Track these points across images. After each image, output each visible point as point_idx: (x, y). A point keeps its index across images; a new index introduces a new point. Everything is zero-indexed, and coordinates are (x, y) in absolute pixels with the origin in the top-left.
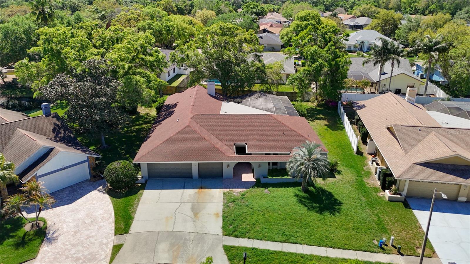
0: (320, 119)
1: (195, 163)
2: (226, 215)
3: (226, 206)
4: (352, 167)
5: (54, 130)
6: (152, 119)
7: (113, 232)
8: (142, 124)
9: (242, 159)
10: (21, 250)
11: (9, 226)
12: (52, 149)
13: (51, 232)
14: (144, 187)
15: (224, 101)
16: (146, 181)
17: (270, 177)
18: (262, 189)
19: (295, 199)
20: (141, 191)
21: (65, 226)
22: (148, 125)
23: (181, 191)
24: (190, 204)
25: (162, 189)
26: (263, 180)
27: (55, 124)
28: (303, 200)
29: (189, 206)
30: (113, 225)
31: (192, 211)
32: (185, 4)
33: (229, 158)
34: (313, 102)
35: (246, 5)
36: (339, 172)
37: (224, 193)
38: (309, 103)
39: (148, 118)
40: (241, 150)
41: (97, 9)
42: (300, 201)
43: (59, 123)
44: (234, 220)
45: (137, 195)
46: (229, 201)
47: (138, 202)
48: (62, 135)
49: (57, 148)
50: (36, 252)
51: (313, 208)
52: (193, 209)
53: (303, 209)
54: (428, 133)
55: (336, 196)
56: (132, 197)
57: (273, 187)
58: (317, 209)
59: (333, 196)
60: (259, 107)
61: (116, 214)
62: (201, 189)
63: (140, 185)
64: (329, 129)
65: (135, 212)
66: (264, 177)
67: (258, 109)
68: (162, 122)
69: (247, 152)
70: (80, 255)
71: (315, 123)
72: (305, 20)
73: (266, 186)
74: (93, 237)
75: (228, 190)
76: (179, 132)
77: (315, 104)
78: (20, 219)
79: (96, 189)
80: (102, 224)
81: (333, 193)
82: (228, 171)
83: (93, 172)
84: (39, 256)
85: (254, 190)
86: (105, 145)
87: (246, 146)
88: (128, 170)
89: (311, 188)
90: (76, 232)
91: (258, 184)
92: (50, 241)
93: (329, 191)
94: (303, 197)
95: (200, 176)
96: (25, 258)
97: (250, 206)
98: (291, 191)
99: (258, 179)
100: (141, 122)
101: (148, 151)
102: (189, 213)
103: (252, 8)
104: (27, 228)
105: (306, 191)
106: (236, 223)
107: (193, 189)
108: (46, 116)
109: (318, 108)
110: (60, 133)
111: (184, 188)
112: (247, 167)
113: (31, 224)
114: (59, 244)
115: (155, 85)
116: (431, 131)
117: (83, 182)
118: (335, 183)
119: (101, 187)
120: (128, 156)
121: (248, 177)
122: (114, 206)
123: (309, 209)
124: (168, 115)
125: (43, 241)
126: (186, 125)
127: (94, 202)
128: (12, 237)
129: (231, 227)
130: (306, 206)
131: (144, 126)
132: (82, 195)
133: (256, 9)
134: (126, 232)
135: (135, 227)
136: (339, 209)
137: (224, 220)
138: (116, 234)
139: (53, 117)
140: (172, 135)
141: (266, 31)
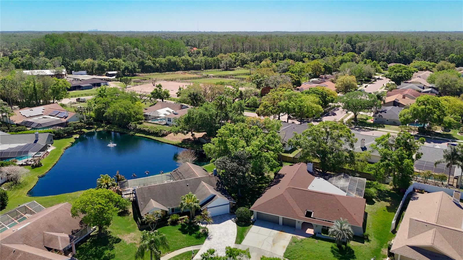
0: (385, 201)
1: (281, 217)
2: (288, 248)
3: (290, 243)
4: (380, 240)
5: (217, 183)
6: (270, 180)
7: (234, 242)
9: (308, 220)
10: (198, 240)
11: (194, 228)
12: (215, 196)
13: (210, 235)
14: (253, 223)
15: (317, 176)
16: (255, 220)
17: (323, 234)
18: (315, 240)
19: (330, 249)
20: (251, 225)
21: (215, 234)
22: (267, 184)
23: (271, 230)
24: (273, 238)
25: (262, 227)
26: (317, 235)
27: (218, 181)
28: (334, 251)
29: (272, 239)
30: (235, 239)
31: (273, 242)
32: (334, 62)
33: (301, 218)
34: (391, 185)
35: (390, 69)
36: (369, 241)
37: (292, 237)
38: (388, 185)
39: (268, 179)
40: (309, 214)
41: (258, 76)
42: (332, 251)
43: (219, 180)
44: (291, 251)
45: (249, 227)
46: (293, 241)
47: (249, 231)
48: (220, 187)
49: (217, 195)
50: (203, 242)
51: (338, 256)
52: (273, 241)
53: (332, 255)
54: (431, 229)
55: (355, 254)
56: (246, 227)
57: (321, 240)
58: (339, 258)
59: (354, 253)
60: (339, 186)
61: (237, 234)
62: (282, 231)
63: (252, 222)
64: (386, 211)
65: (246, 235)
66: (319, 233)
67: (337, 187)
68: (272, 187)
69: (312, 217)
70: (220, 248)
71: (380, 203)
72: (424, 104)
73: (317, 238)
74: (226, 242)
75: (295, 235)
76: (276, 197)
77: (392, 187)
78: (198, 226)
79: (231, 219)
80: (230, 237)
81: (355, 252)
82: (299, 225)
83: (231, 210)
84: (204, 244)
85: (310, 239)
86: (240, 194)
87: (313, 212)
88: (247, 213)
89: (344, 246)
90: (219, 238)
91: (314, 237)
92: (209, 239)
93: (353, 249)
94: (335, 250)
95: (283, 224)
96: (199, 243)
97: (303, 247)
98: (331, 244)
99: (315, 234)
100: (263, 182)
101: (259, 205)
102: (271, 242)
103: (395, 72)
104: (201, 231)
105: (339, 246)
106: (292, 253)
107: (277, 230)
108: (215, 176)
109: (392, 191)
110: (219, 186)
111: (273, 229)
112: (311, 226)
113: (202, 229)
114: (212, 240)
116: (434, 228)
117: (225, 214)
118: (361, 246)
119: (233, 219)
120: (250, 203)
121: (310, 231)
122: (238, 230)
123: (335, 256)
124: (277, 182)
125: (206, 238)
126: (281, 194)
127: (229, 226)
128: (195, 233)
129: (288, 254)
130: (334, 254)
131: (264, 185)
132: (224, 221)
133: (399, 73)
134: (240, 244)
135: (244, 242)
137: (286, 250)
138: (235, 243)
139: (217, 177)
140: (272, 198)
141: (395, 103)
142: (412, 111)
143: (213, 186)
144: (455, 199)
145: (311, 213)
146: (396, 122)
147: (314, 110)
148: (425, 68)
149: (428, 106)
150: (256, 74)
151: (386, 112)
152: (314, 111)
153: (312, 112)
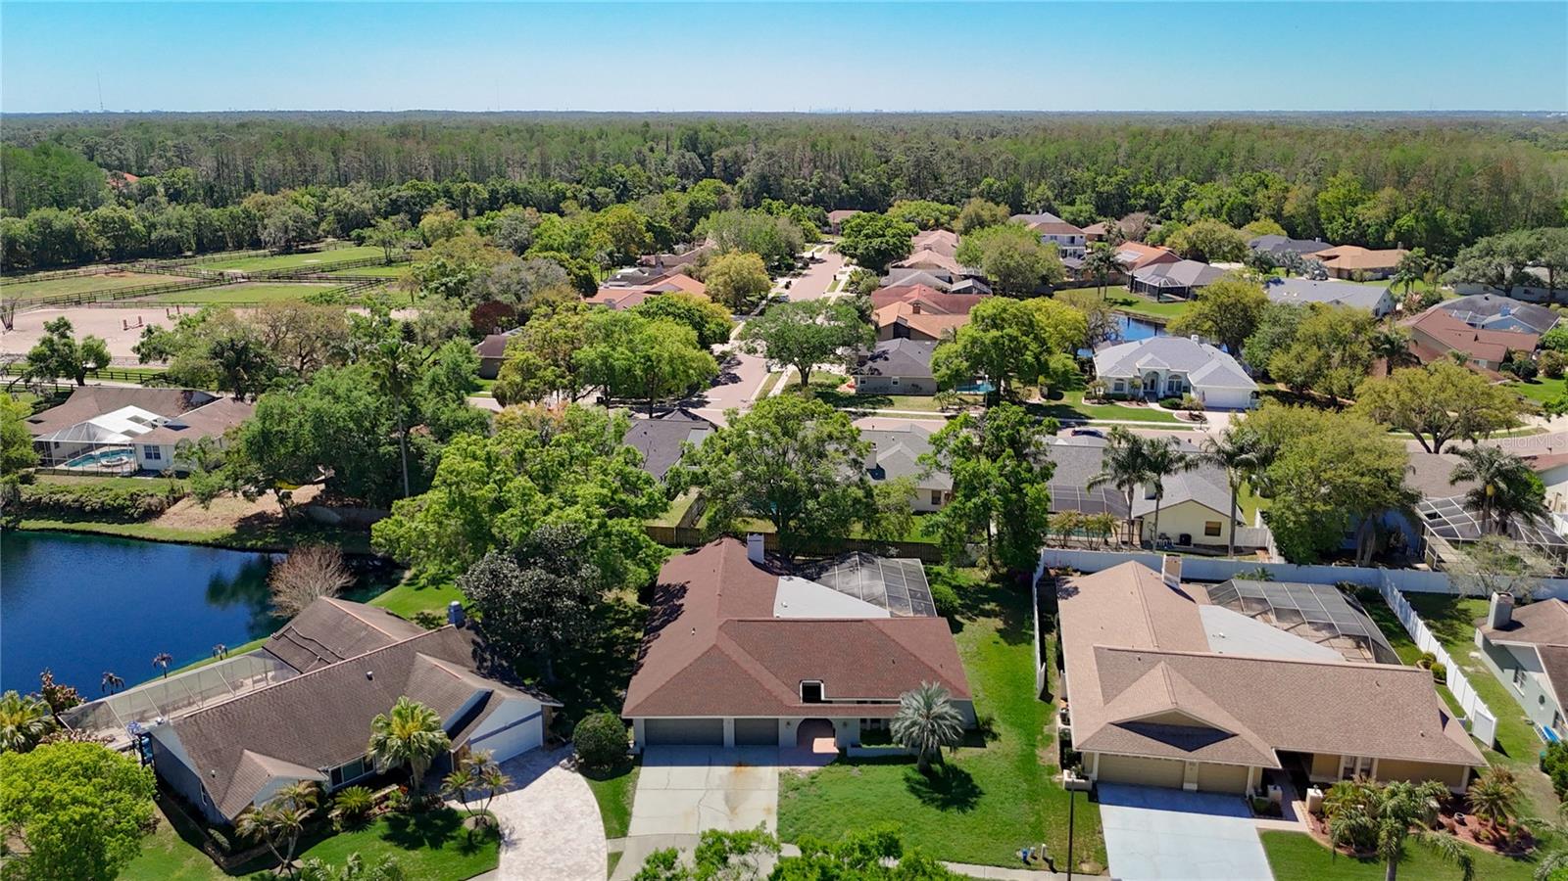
0: (988, 614)
1: (729, 719)
2: (783, 811)
3: (783, 796)
4: (1021, 726)
5: (474, 652)
6: (630, 613)
7: (603, 834)
8: (612, 627)
9: (814, 711)
10: (471, 856)
11: (439, 822)
12: (488, 696)
13: (507, 832)
14: (639, 761)
15: (782, 575)
16: (642, 750)
17: (864, 746)
18: (848, 767)
19: (904, 786)
20: (636, 769)
21: (525, 824)
22: (625, 628)
23: (705, 769)
24: (722, 792)
25: (672, 764)
26: (851, 752)
27: (474, 642)
28: (918, 787)
29: (720, 795)
30: (601, 823)
31: (727, 804)
32: (674, 212)
33: (790, 710)
34: (984, 568)
35: (851, 227)
36: (995, 737)
37: (780, 775)
38: (976, 569)
39: (621, 612)
40: (811, 694)
41: (444, 265)
42: (913, 790)
43: (479, 640)
44: (797, 819)
45: (632, 775)
46: (788, 788)
47: (635, 788)
48: (489, 664)
49: (497, 691)
50: (496, 860)
51: (933, 800)
52: (727, 800)
53: (915, 802)
54: (1153, 665)
55: (976, 781)
56: (623, 778)
57: (868, 764)
58: (939, 803)
59: (971, 780)
60: (855, 591)
61: (601, 806)
62: (740, 765)
63: (632, 757)
64: (1002, 641)
65: (631, 804)
66: (853, 746)
67: (853, 595)
68: (661, 632)
69: (823, 698)
70: (561, 865)
71: (976, 624)
72: (995, 326)
73: (855, 761)
74: (573, 840)
75: (787, 768)
76: (699, 658)
77: (987, 573)
78: (451, 812)
79: (557, 764)
80: (582, 821)
81: (972, 776)
82: (788, 735)
83: (548, 732)
84: (502, 865)
85: (833, 769)
86: (552, 678)
87: (822, 685)
88: (615, 732)
89: (937, 767)
90: (545, 833)
91: (842, 758)
92: (512, 844)
93: (966, 770)
94: (919, 783)
95: (737, 742)
96: (483, 869)
97: (825, 797)
98: (899, 771)
99: (842, 749)
100: (609, 622)
101: (645, 695)
102: (722, 806)
103: (867, 236)
104: (469, 824)
105: (925, 770)
106: (800, 824)
107: (726, 765)
108: (458, 627)
109: (992, 585)
110: (485, 660)
111: (710, 764)
112: (825, 727)
113: (474, 818)
114: (524, 846)
115: (647, 556)
116: (1159, 661)
117: (530, 751)
118: (981, 757)
119: (565, 761)
120: (599, 700)
121: (824, 745)
122: (595, 793)
123: (924, 802)
124: (670, 615)
125: (499, 845)
126: (711, 645)
127: (561, 787)
128: (453, 838)
129: (791, 830)
130: (920, 797)
131: (617, 631)
132: (538, 776)
133: (879, 239)
134: (624, 835)
135: (636, 827)
136: (975, 803)
137: (779, 819)
138: (608, 837)
139: (468, 628)
140: (686, 665)
141: (899, 330)
142: (969, 346)
143: (464, 665)
144: (1169, 575)
145: (819, 688)
146: (920, 385)
147: (691, 367)
148: (932, 222)
149: (1008, 330)
150: (437, 260)
151: (886, 359)
152: (691, 371)
153: (688, 376)
